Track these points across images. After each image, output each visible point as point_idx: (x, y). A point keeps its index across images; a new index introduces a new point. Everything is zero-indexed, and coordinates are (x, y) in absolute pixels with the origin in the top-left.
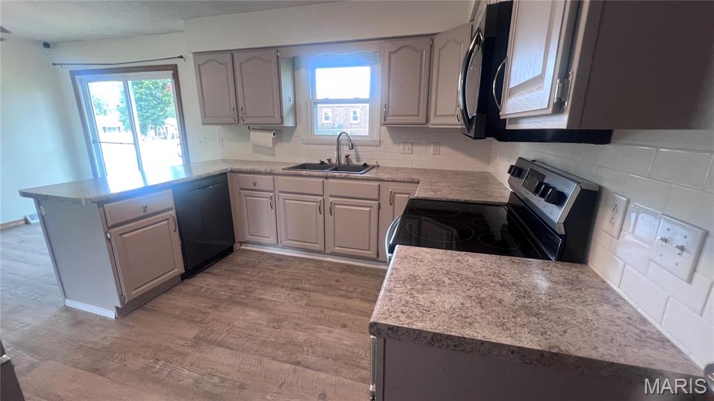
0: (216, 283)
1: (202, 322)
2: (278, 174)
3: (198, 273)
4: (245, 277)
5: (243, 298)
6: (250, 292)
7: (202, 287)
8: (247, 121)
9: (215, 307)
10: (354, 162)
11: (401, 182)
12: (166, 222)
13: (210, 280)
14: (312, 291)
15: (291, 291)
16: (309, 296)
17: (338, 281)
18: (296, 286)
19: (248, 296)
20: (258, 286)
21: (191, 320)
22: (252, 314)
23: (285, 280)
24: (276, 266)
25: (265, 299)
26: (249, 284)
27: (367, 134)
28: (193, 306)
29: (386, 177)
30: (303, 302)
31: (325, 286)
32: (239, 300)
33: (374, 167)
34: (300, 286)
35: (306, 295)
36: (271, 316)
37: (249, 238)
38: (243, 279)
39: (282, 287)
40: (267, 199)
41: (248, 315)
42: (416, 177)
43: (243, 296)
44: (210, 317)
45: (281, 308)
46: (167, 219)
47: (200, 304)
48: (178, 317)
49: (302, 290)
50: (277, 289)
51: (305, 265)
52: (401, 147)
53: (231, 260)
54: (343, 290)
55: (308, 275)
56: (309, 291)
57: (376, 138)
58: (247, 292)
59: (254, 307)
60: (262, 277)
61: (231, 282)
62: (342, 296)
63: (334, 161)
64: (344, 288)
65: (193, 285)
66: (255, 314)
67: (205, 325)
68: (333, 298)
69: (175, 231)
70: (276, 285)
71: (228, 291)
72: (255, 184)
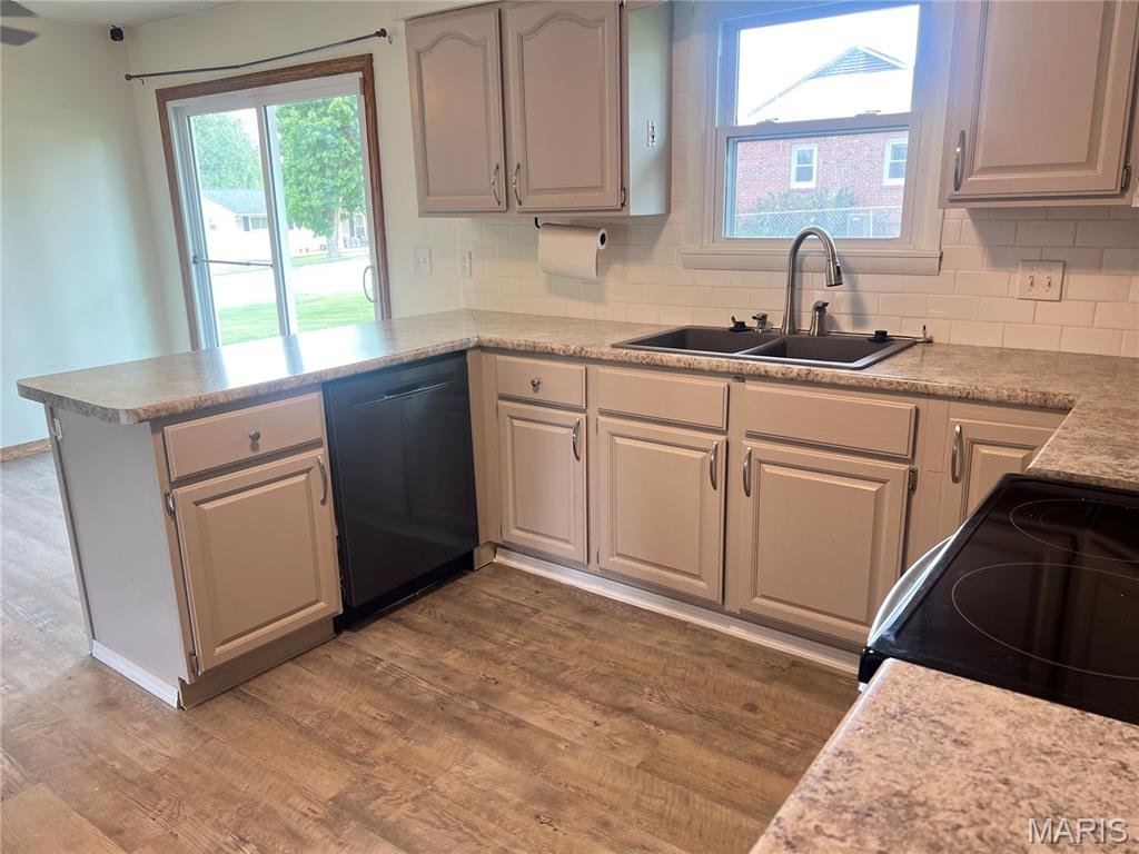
0: (415, 652)
1: (358, 759)
2: (599, 361)
3: (376, 620)
4: (488, 646)
5: (471, 711)
6: (494, 696)
7: (378, 660)
8: (531, 202)
9: (398, 723)
10: (846, 326)
11: (1000, 403)
12: (303, 477)
13: (400, 643)
14: (669, 728)
15: (604, 712)
16: (656, 743)
17: (752, 708)
18: (621, 700)
19: (485, 708)
20: (517, 683)
21: (337, 750)
22: (488, 764)
23: (594, 676)
24: (579, 628)
25: (529, 726)
26: (495, 672)
27: (897, 234)
28: (348, 710)
29: (944, 382)
30: (634, 757)
31: (708, 716)
32: (461, 713)
33: (913, 343)
34: (634, 702)
35: (646, 736)
36: (537, 780)
37: (515, 535)
38: (482, 654)
39: (583, 696)
40: (565, 431)
41: (475, 765)
42: (1059, 389)
43: (474, 705)
44: (381, 750)
45: (567, 760)
46: (307, 471)
47: (365, 708)
48: (307, 732)
49: (639, 717)
50: (566, 700)
51: (658, 638)
52: (1019, 278)
53: (462, 594)
54: (765, 743)
55: (664, 673)
56: (658, 725)
57: (927, 246)
58: (486, 693)
59: (495, 744)
60: (533, 656)
61: (451, 659)
62: (757, 761)
63: (777, 322)
64: (769, 735)
65: (358, 651)
66: (495, 764)
67: (364, 769)
68: (727, 763)
69: (323, 502)
70: (566, 688)
71: (439, 681)
72: (535, 385)
